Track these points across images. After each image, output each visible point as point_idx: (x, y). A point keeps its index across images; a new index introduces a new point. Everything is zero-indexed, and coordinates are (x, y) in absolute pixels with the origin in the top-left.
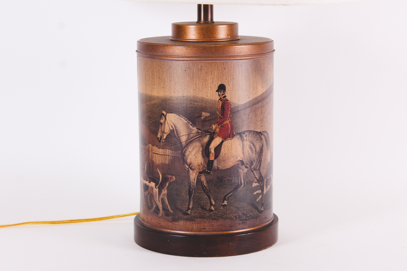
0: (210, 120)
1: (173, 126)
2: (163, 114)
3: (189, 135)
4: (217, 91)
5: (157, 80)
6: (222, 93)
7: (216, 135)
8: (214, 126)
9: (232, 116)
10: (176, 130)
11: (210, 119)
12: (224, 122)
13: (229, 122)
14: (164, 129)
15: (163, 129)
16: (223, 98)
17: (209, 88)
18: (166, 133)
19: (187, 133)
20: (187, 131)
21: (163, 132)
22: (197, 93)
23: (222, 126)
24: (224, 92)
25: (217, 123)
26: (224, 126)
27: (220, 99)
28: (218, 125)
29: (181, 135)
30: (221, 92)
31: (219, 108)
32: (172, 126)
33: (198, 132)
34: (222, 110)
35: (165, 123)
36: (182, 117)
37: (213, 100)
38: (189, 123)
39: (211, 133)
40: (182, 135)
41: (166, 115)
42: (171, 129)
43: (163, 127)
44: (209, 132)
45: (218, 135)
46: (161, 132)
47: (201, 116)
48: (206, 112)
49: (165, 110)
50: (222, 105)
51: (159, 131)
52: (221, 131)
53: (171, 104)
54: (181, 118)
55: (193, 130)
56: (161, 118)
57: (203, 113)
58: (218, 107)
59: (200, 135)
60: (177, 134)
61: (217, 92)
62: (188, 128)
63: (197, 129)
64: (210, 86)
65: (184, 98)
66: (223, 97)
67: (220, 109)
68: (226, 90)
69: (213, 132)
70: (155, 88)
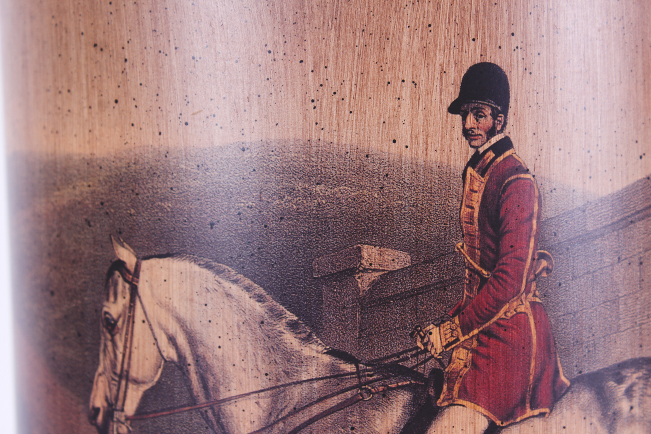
0: (415, 293)
1: (181, 340)
2: (120, 265)
3: (277, 391)
4: (454, 109)
5: (83, 61)
6: (487, 121)
7: (450, 389)
8: (435, 331)
9: (547, 270)
10: (199, 359)
11: (409, 287)
12: (499, 304)
13: (533, 304)
14: (128, 355)
15: (120, 357)
16: (491, 155)
17: (406, 91)
18: (136, 382)
19: (263, 383)
20: (264, 368)
21: (120, 377)
22: (325, 123)
23: (487, 333)
24: (501, 118)
25: (458, 311)
26: (502, 333)
27: (473, 162)
28: (466, 329)
29: (227, 395)
30: (478, 116)
31: (471, 216)
32: (172, 340)
33: (337, 375)
34: (490, 230)
35: (131, 320)
36: (235, 282)
37: (428, 169)
38: (280, 316)
39: (418, 376)
40: (234, 393)
41: (138, 267)
42: (170, 353)
43: (120, 345)
44: (410, 373)
45: (464, 394)
46: (109, 374)
47: (352, 272)
48: (384, 242)
49: (128, 240)
50: (484, 197)
51: (100, 369)
52: (481, 362)
53: (165, 199)
54: (227, 284)
55: (302, 361)
56: (107, 288)
57: (370, 253)
58: (465, 211)
59: (349, 394)
60: (205, 387)
61: (458, 117)
62: (274, 346)
63: (329, 353)
64: (408, 76)
65: (247, 155)
66: (492, 148)
67: (476, 226)
68: (512, 103)
69: (434, 372)
70: (75, 108)
